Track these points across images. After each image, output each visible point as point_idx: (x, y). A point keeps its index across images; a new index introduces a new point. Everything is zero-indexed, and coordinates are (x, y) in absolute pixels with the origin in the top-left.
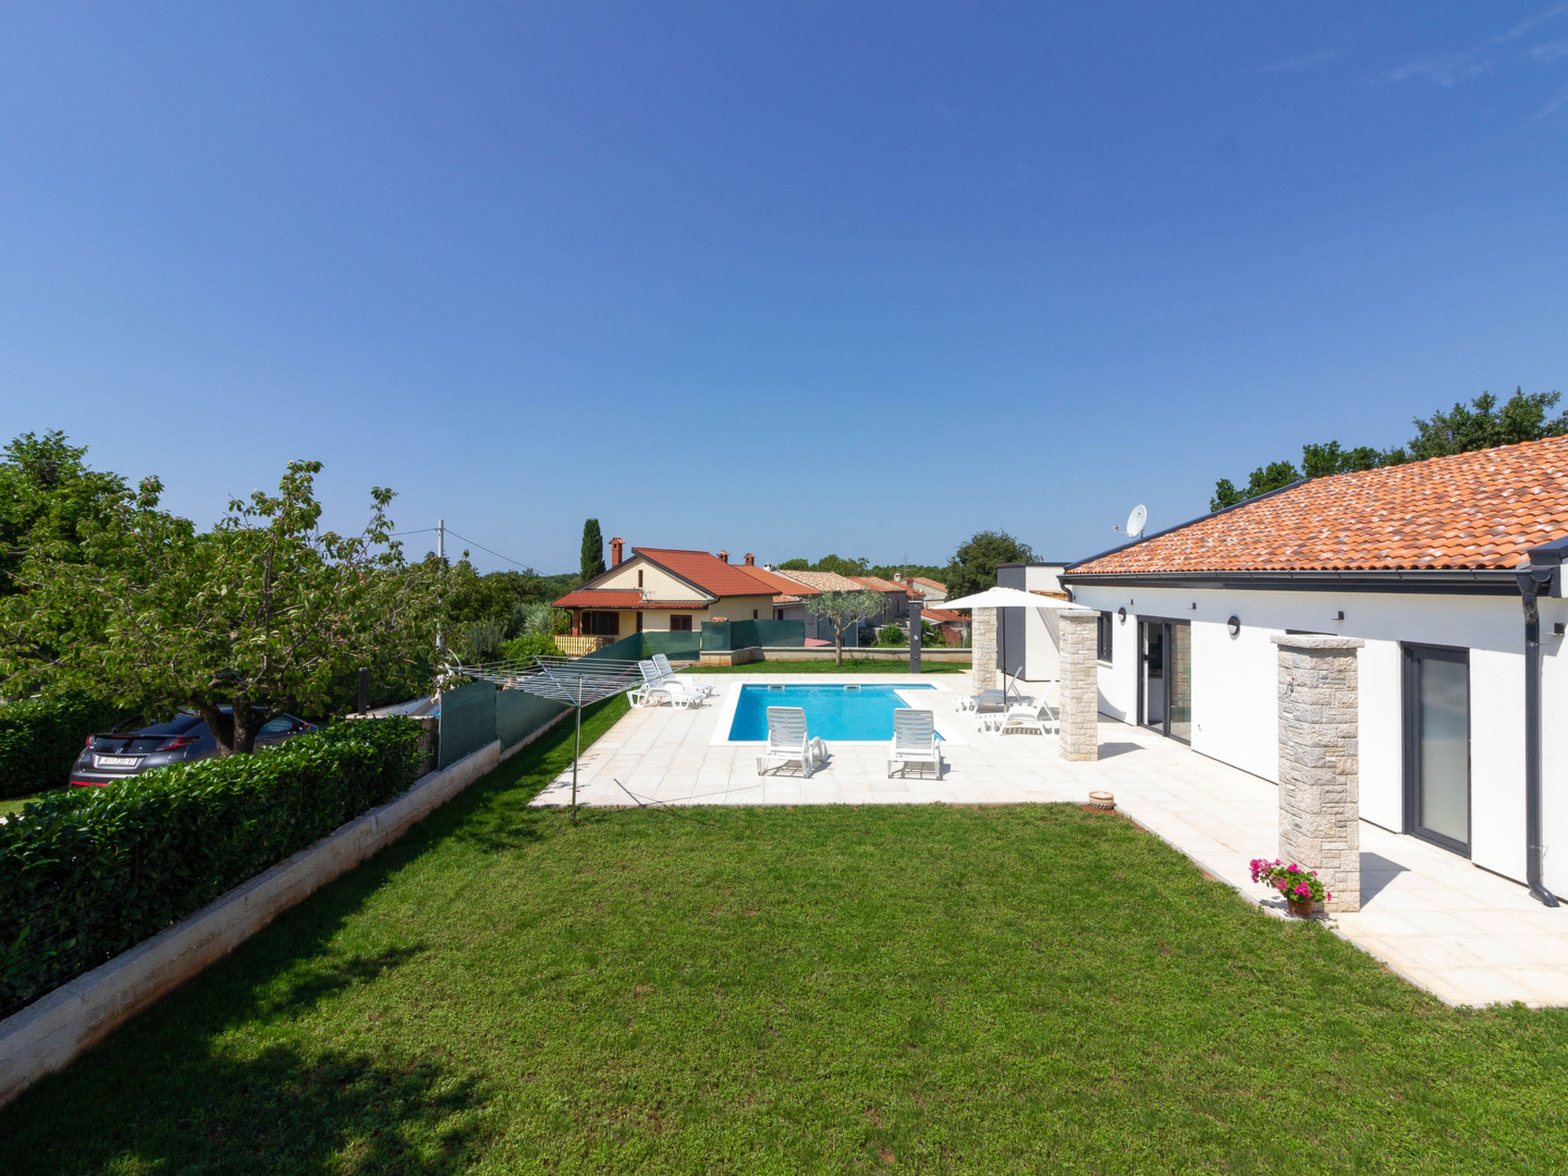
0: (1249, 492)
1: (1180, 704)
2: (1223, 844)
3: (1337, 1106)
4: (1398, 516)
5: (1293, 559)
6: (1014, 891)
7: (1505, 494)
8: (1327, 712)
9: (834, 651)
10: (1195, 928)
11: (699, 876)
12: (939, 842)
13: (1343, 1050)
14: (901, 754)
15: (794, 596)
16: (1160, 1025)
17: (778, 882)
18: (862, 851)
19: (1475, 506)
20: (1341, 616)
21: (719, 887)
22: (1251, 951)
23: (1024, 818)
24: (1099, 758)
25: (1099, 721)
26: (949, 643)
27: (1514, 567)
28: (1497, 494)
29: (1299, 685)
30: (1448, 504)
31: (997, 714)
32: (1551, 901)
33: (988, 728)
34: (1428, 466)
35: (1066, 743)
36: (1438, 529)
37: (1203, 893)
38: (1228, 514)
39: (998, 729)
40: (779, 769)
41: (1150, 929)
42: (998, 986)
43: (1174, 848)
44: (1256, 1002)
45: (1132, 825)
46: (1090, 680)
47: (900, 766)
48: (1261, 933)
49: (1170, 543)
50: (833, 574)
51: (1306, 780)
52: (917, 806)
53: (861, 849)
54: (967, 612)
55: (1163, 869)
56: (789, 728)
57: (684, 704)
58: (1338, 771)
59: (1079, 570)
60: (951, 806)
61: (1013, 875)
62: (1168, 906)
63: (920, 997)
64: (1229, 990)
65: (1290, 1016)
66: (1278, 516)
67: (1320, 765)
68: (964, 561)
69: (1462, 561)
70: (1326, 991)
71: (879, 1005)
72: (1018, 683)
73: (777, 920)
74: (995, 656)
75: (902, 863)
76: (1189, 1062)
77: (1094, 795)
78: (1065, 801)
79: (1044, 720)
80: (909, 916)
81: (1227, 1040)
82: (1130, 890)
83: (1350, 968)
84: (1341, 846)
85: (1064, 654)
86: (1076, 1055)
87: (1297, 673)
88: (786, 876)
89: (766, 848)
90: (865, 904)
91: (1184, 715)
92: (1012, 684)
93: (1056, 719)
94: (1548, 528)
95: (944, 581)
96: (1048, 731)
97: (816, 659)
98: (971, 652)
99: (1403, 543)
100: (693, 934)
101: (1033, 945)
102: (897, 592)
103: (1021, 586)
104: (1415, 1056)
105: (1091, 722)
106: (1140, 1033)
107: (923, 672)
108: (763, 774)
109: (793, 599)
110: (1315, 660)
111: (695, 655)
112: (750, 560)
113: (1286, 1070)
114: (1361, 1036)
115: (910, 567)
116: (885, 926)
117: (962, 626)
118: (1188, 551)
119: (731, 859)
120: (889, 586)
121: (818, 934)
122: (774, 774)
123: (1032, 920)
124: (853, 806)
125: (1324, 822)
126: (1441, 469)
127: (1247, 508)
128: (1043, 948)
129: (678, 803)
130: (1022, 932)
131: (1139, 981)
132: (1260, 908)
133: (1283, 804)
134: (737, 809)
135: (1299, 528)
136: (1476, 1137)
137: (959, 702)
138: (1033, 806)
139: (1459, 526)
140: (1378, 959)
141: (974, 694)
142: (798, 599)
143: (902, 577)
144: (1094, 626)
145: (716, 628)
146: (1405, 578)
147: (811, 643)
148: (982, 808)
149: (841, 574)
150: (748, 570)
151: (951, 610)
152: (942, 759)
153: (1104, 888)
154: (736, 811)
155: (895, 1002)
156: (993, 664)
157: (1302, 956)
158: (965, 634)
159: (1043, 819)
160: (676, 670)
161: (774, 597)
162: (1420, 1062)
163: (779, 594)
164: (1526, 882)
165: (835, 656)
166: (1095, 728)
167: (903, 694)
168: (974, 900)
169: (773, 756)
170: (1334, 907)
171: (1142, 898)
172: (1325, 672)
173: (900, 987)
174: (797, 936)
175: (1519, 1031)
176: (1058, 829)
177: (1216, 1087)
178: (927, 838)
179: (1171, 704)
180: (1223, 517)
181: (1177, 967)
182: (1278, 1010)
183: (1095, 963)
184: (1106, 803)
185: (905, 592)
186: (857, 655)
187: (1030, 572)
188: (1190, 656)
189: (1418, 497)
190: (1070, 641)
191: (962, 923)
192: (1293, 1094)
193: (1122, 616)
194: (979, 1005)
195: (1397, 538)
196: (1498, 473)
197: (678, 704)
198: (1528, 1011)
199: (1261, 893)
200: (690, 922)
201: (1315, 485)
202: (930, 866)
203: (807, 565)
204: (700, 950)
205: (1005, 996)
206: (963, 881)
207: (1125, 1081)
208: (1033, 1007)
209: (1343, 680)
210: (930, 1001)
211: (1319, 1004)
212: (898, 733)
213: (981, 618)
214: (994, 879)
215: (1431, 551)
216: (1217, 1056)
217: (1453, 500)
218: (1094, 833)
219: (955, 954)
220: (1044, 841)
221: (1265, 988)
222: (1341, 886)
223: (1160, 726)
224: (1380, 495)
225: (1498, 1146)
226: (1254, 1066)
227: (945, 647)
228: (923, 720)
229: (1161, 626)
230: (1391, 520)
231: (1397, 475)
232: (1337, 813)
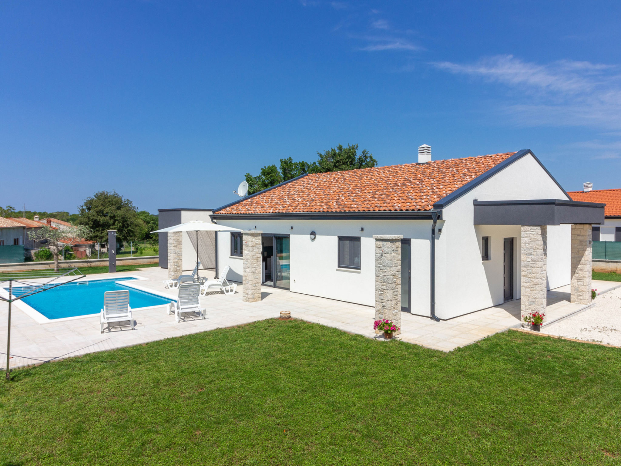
8: (394, 263)
24: (262, 300)
27: (430, 210)
29: (385, 254)
32: (437, 320)
40: (108, 328)
51: (388, 288)
58: (396, 284)
60: (225, 329)
67: (392, 282)
68: (89, 209)
74: (181, 258)
77: (282, 313)
78: (270, 318)
84: (397, 311)
85: (245, 252)
87: (385, 249)
107: (117, 271)
108: (104, 332)
110: (391, 244)
122: (110, 332)
125: (393, 303)
133: (377, 299)
138: (260, 322)
156: (180, 262)
164: (431, 316)
170: (395, 334)
172: (393, 248)
184: (287, 316)
188: (289, 250)
209: (398, 251)
222: (397, 326)
232: (397, 299)
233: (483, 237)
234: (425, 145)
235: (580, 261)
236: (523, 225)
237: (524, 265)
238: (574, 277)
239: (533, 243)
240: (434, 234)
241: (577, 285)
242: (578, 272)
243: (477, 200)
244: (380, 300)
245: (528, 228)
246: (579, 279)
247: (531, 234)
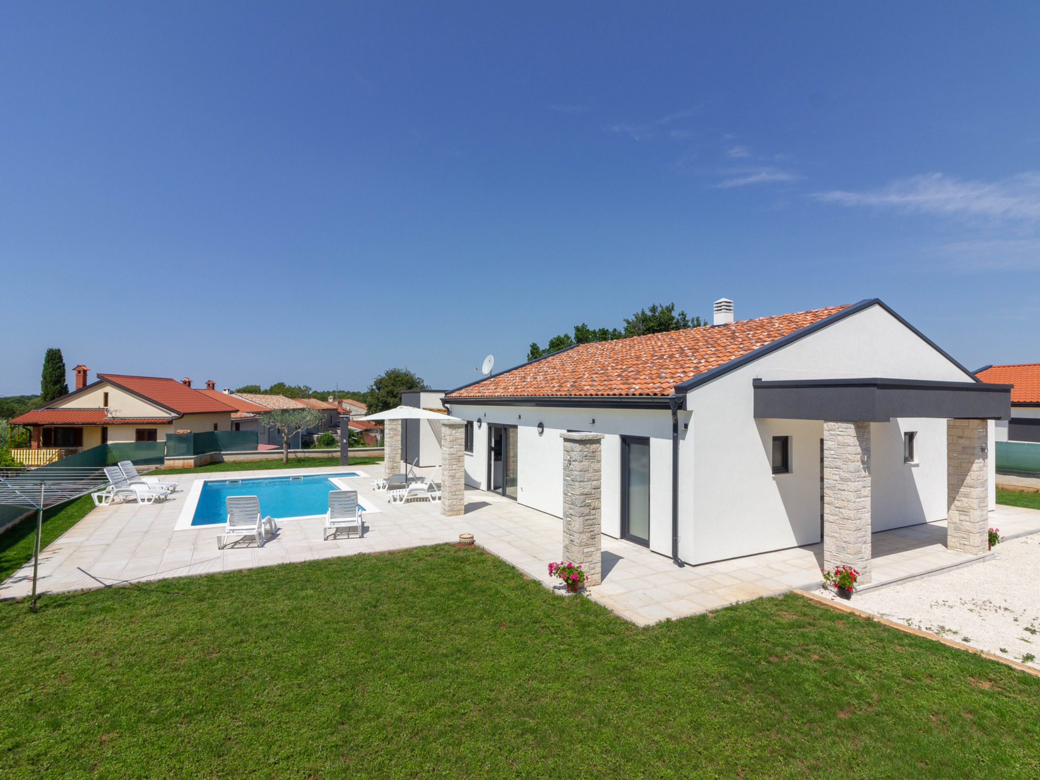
0: (548, 350)
1: (511, 476)
2: (534, 557)
3: (590, 694)
4: (619, 367)
5: (570, 389)
6: (412, 605)
7: (665, 357)
8: (587, 475)
9: (282, 453)
10: (519, 609)
11: (164, 635)
12: (361, 580)
13: (593, 662)
14: (334, 523)
15: (249, 413)
16: (499, 671)
17: (236, 628)
18: (304, 594)
19: (653, 363)
20: (594, 421)
21: (183, 641)
22: (548, 616)
23: (418, 557)
24: (465, 514)
25: (465, 490)
26: (368, 444)
27: (668, 395)
28: (661, 357)
29: (574, 461)
30: (641, 362)
31: (401, 490)
32: (681, 564)
33: (395, 500)
34: (633, 340)
35: (445, 505)
36: (637, 374)
37: (523, 588)
38: (538, 363)
39: (401, 500)
40: (236, 543)
41: (495, 614)
42: (401, 669)
43: (508, 563)
44: (550, 645)
45: (484, 552)
46: (460, 464)
47: (333, 531)
48: (553, 605)
49: (506, 379)
50: (282, 397)
51: (576, 514)
52: (345, 558)
53: (303, 593)
54: (381, 422)
55: (502, 577)
56: (245, 511)
57: (149, 500)
58: (592, 508)
59: (454, 395)
60: (370, 554)
61: (411, 594)
62: (504, 598)
63: (347, 689)
64: (536, 642)
65: (568, 649)
66: (563, 365)
67: (583, 505)
68: (379, 389)
69: (647, 391)
70: (585, 631)
71: (317, 701)
72: (415, 469)
73: (234, 657)
74: (400, 451)
75: (334, 599)
76: (516, 689)
77: (462, 536)
78: (444, 542)
79: (431, 492)
80: (339, 635)
81: (536, 671)
82: (483, 592)
83: (596, 616)
84: (593, 549)
85: (444, 449)
86: (451, 702)
87: (573, 454)
88: (242, 623)
89: (225, 604)
90: (307, 632)
91: (514, 482)
92: (411, 469)
93: (439, 490)
94: (682, 375)
95: (365, 402)
96: (434, 499)
97: (267, 459)
98: (383, 449)
99: (622, 382)
100: (158, 682)
101: (424, 638)
102: (331, 410)
103: (417, 405)
104: (625, 657)
105: (460, 490)
106: (488, 679)
107: (349, 465)
108: (223, 548)
109: (248, 415)
110: (581, 446)
111: (161, 461)
112: (211, 386)
113: (566, 681)
114: (601, 653)
115: (340, 392)
116: (321, 645)
117: (377, 433)
118: (516, 384)
119: (194, 617)
120: (324, 405)
121: (269, 660)
122: (232, 548)
123: (424, 621)
124: (297, 563)
125: (585, 537)
126: (639, 343)
127: (547, 359)
128: (430, 639)
129: (144, 580)
130: (417, 631)
131: (488, 647)
132: (553, 591)
133: (565, 529)
134: (200, 577)
135: (574, 372)
136: (651, 693)
137: (375, 483)
138: (424, 548)
139: (646, 373)
140: (609, 609)
141: (386, 478)
142: (252, 415)
143: (334, 399)
144: (463, 430)
145: (180, 438)
146: (623, 400)
147: (262, 448)
148: (391, 553)
149: (288, 397)
150: (210, 393)
151: (369, 421)
152: (363, 523)
153: (468, 594)
154: (199, 579)
155: (328, 697)
156: (399, 457)
157: (573, 614)
158: (379, 437)
159: (430, 555)
160: (141, 473)
161: (232, 414)
162: (628, 660)
163: (237, 411)
164: (672, 557)
165: (283, 456)
166: (463, 494)
167: (335, 481)
168: (385, 616)
169: (231, 534)
170: (589, 584)
171: (490, 596)
172: (586, 453)
173: (333, 685)
174: (252, 666)
175: (669, 633)
176: (440, 560)
177: (530, 700)
178: (352, 578)
179: (507, 476)
180: (535, 364)
181: (509, 634)
182: (562, 647)
183: (461, 641)
184: (469, 540)
185: (337, 409)
186: (300, 455)
187: (423, 396)
188: (517, 447)
189: (628, 357)
190: (448, 440)
191: (377, 632)
192: (569, 693)
193: (479, 424)
194: (389, 685)
195: (619, 379)
196: (662, 346)
197: (143, 500)
198: (672, 622)
199: (553, 582)
200: (156, 673)
201: (582, 348)
202: (355, 598)
203: (260, 389)
204: (165, 693)
205: (406, 675)
206: (378, 604)
207: (480, 711)
208: (424, 677)
209: (594, 457)
210: (355, 690)
211: (581, 639)
212: (331, 508)
213: (391, 427)
214: (399, 599)
215: (634, 386)
216: (530, 682)
217: (643, 359)
218: (462, 560)
219: (372, 654)
220: (432, 570)
221: (555, 636)
222: (592, 572)
223: (500, 490)
224: (612, 355)
225: (660, 694)
226: (550, 683)
227: (365, 447)
228: (350, 497)
229: (501, 429)
230: (617, 369)
231: (618, 345)
232: (591, 531)
233: (773, 437)
234: (723, 300)
235: (964, 480)
236: (827, 420)
237: (828, 486)
238: (953, 507)
239: (842, 451)
240: (677, 432)
241: (958, 521)
242: (960, 499)
243: (761, 379)
244: (568, 531)
245: (834, 425)
246: (963, 511)
247: (839, 435)
